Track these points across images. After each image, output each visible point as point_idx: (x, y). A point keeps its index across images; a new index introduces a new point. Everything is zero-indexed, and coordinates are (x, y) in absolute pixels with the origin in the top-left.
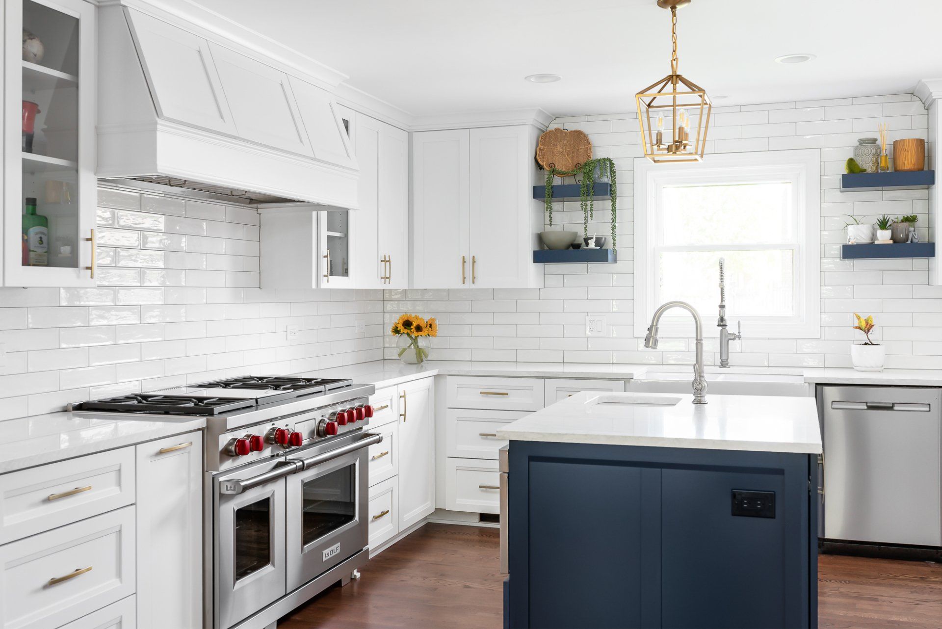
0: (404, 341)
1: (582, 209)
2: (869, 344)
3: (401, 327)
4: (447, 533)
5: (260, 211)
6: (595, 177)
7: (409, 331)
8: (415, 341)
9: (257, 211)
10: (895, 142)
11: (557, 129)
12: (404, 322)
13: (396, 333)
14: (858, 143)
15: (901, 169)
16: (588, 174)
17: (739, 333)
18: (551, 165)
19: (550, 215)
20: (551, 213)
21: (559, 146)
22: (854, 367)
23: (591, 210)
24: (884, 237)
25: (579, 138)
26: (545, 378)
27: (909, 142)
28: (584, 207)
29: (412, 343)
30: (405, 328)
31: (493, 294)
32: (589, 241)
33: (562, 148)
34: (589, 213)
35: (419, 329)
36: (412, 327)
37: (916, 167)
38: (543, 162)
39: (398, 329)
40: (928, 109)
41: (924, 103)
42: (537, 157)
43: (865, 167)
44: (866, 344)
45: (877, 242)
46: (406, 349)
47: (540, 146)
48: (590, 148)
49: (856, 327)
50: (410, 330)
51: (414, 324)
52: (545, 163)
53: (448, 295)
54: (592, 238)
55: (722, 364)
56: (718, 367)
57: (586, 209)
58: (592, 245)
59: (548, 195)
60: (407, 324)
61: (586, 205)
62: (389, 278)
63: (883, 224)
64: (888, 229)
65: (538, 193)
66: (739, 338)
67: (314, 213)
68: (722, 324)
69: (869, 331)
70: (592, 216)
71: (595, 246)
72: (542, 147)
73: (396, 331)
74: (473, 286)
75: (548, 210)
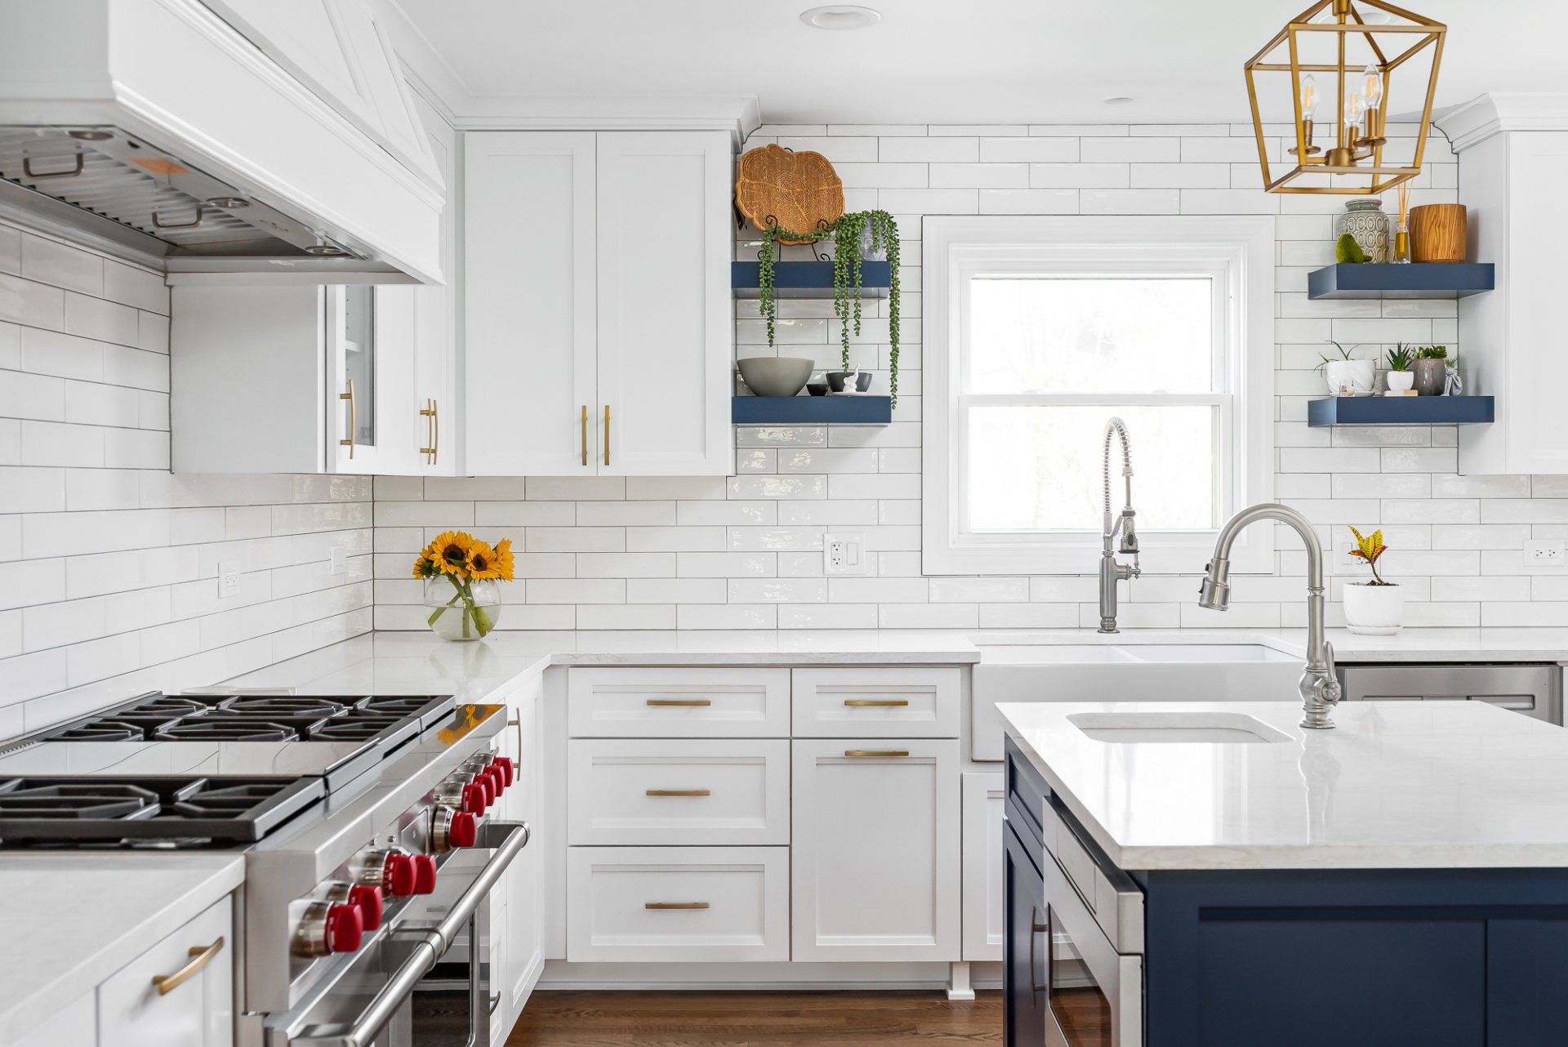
0: (443, 590)
1: (838, 314)
2: (1379, 585)
3: (438, 559)
4: (578, 1014)
5: (172, 279)
6: (863, 250)
7: (458, 569)
8: (465, 591)
9: (165, 278)
10: (1413, 210)
11: (773, 147)
12: (446, 549)
13: (423, 574)
14: (1347, 209)
15: (1430, 258)
16: (848, 242)
17: (1136, 564)
18: (769, 219)
19: (769, 324)
20: (771, 318)
21: (779, 183)
22: (1348, 626)
23: (857, 316)
24: (1400, 384)
25: (815, 167)
26: (791, 667)
27: (1446, 210)
28: (843, 309)
29: (459, 595)
30: (450, 562)
31: (627, 490)
32: (846, 380)
33: (786, 186)
34: (851, 323)
35: (480, 563)
36: (467, 560)
37: (1456, 257)
38: (752, 211)
39: (435, 565)
40: (1457, 154)
41: (1451, 143)
42: (739, 201)
43: (1366, 251)
44: (1373, 583)
45: (1388, 394)
46: (444, 609)
47: (742, 178)
48: (840, 189)
49: (1354, 552)
50: (463, 567)
51: (472, 554)
52: (755, 214)
53: (523, 489)
54: (852, 374)
55: (1103, 626)
56: (1095, 633)
57: (845, 313)
58: (850, 388)
59: (766, 281)
60: (454, 553)
61: (846, 306)
62: (434, 451)
63: (1400, 361)
64: (1408, 370)
65: (744, 277)
66: (1137, 574)
67: (321, 288)
68: (1130, 548)
69: (1375, 559)
70: (859, 329)
71: (857, 390)
72: (747, 181)
73: (427, 568)
74: (605, 471)
75: (766, 312)
